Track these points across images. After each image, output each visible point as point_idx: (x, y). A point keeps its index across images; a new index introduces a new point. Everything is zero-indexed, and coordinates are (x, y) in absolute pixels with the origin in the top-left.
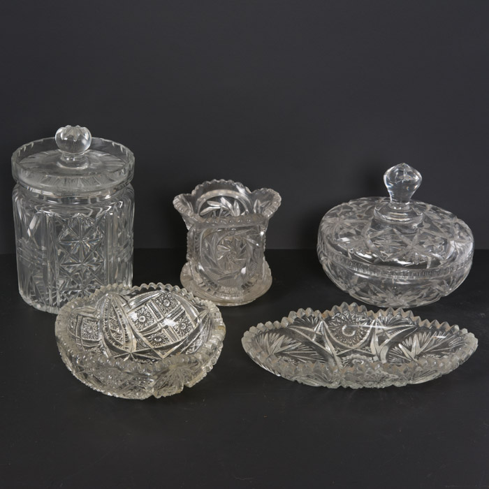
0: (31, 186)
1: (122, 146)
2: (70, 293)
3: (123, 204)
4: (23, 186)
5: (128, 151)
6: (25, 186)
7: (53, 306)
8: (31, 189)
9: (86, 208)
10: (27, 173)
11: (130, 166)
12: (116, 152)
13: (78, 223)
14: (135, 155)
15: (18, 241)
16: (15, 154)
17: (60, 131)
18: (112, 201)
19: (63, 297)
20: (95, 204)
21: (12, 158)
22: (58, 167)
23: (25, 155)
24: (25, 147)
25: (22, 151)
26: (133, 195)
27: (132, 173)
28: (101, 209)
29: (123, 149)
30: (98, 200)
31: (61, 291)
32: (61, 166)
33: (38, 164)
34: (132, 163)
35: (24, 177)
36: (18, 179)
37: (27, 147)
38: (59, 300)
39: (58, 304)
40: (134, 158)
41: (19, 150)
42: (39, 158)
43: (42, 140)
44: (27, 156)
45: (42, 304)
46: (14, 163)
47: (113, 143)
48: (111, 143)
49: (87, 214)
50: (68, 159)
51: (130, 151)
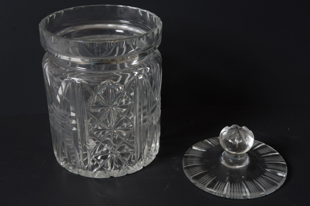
2: (99, 158)
3: (150, 69)
7: (84, 169)
9: (115, 73)
13: (107, 88)
15: (50, 107)
18: (140, 67)
19: (93, 161)
20: (124, 70)
26: (160, 59)
28: (129, 75)
30: (126, 66)
31: (92, 156)
38: (90, 163)
39: (90, 167)
45: (74, 167)
49: (116, 80)
51: (157, 17)
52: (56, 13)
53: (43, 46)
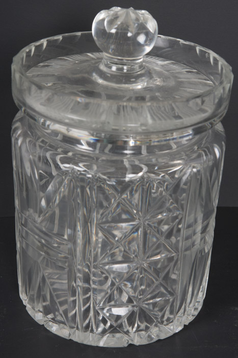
0: (47, 118)
1: (212, 55)
4: (32, 117)
5: (222, 62)
6: (37, 117)
8: (48, 123)
10: (45, 94)
11: (224, 88)
12: (201, 64)
14: (234, 71)
16: (16, 59)
17: (101, 15)
21: (14, 67)
22: (94, 83)
23: (34, 61)
24: (32, 47)
25: (28, 54)
27: (225, 104)
29: (215, 59)
32: (100, 81)
33: (60, 78)
34: (228, 86)
35: (36, 101)
36: (25, 104)
37: (37, 47)
40: (232, 76)
41: (23, 53)
42: (58, 66)
43: (60, 37)
44: (35, 64)
46: (16, 76)
47: (198, 48)
48: (194, 48)
50: (114, 68)
51: (226, 63)
52: (34, 45)
53: (16, 101)
